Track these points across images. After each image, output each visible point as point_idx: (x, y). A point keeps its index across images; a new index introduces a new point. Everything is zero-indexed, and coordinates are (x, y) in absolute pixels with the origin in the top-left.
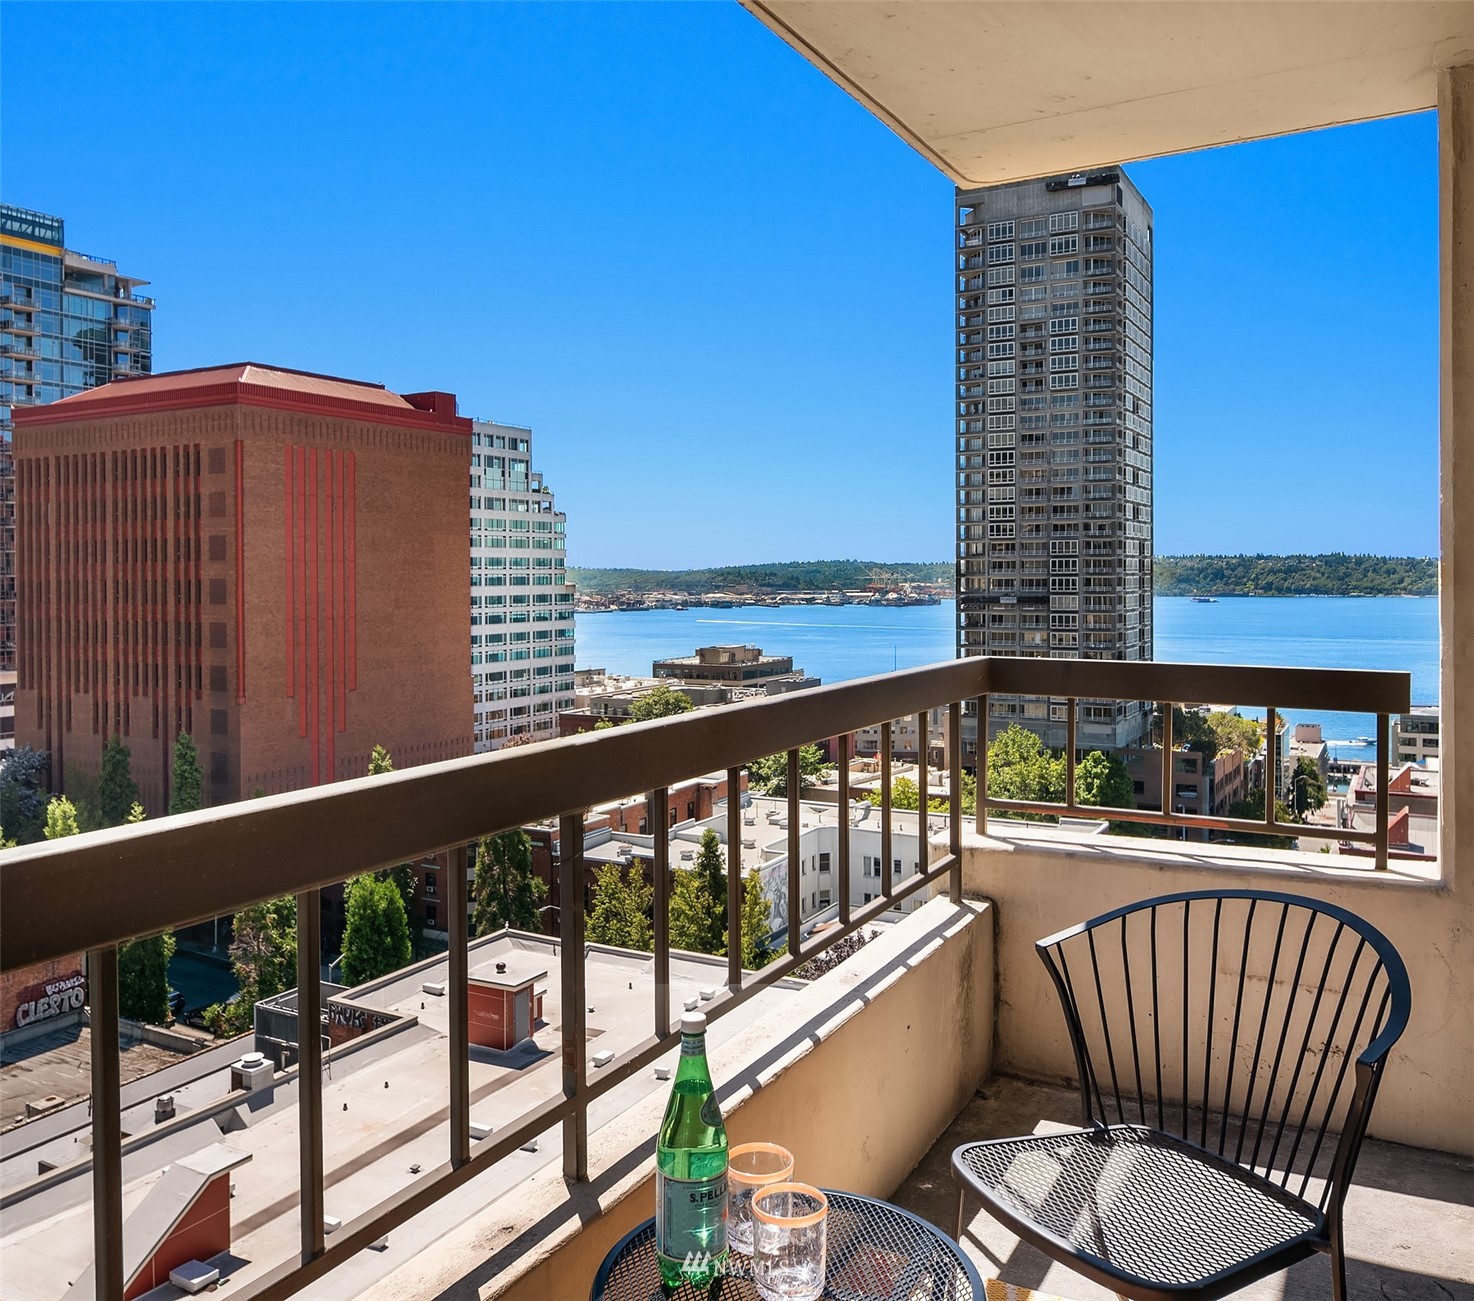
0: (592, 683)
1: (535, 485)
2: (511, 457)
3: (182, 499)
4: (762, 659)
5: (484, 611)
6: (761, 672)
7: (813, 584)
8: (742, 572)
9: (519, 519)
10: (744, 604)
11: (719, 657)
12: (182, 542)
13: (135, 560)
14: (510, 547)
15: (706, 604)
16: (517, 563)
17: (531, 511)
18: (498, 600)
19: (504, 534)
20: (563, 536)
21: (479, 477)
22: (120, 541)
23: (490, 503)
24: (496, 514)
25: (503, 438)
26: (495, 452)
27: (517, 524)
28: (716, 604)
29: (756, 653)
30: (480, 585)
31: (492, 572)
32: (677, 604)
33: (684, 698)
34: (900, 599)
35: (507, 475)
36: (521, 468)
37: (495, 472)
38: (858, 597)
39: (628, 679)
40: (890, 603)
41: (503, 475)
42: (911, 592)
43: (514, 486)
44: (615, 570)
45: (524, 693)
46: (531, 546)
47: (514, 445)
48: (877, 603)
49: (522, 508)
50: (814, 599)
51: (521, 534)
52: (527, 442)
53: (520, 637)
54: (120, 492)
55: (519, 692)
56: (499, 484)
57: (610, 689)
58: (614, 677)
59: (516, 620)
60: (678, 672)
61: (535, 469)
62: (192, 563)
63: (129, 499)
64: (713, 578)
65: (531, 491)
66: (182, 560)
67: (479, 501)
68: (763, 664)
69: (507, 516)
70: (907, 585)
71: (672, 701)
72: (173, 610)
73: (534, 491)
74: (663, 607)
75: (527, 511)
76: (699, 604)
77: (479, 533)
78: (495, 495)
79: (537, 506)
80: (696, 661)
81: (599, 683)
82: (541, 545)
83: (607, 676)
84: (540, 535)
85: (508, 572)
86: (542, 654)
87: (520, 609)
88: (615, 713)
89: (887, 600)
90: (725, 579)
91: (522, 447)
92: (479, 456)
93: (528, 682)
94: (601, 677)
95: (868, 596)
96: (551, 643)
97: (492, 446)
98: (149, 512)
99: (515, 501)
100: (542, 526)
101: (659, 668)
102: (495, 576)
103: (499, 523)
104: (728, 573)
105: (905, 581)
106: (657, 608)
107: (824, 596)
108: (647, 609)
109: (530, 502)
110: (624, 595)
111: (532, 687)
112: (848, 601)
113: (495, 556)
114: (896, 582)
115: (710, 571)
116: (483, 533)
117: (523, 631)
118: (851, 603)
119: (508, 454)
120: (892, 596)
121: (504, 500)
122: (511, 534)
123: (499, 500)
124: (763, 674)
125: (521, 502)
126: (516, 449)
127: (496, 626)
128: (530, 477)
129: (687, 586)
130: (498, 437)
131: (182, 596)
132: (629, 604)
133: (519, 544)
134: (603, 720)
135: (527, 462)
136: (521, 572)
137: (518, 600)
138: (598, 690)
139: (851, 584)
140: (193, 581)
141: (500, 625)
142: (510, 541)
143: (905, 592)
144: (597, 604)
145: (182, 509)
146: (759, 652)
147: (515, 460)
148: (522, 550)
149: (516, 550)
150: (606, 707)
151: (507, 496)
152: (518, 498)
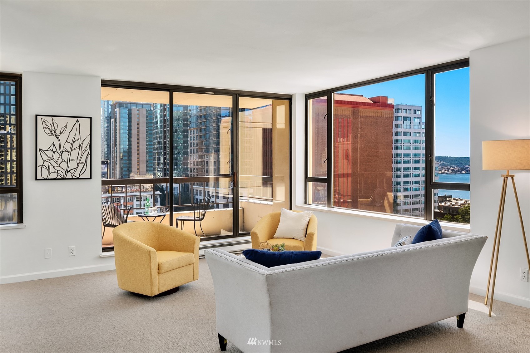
0: (446, 201)
1: (423, 127)
2: (414, 117)
5: (402, 173)
9: (416, 139)
14: (413, 149)
16: (415, 155)
17: (421, 136)
18: (408, 169)
19: (410, 145)
21: (401, 124)
23: (405, 134)
24: (407, 138)
25: (411, 110)
26: (407, 115)
27: (416, 141)
30: (401, 163)
31: (405, 159)
35: (412, 123)
36: (418, 120)
37: (407, 122)
39: (462, 200)
41: (410, 123)
43: (415, 127)
44: (465, 157)
45: (417, 203)
47: (415, 112)
49: (418, 135)
51: (417, 145)
52: (420, 111)
53: (416, 182)
55: (416, 203)
56: (408, 127)
57: (453, 203)
58: (456, 199)
59: (415, 176)
65: (421, 129)
67: (401, 133)
69: (412, 138)
73: (423, 129)
75: (420, 136)
77: (401, 145)
78: (407, 131)
81: (449, 201)
83: (453, 198)
85: (412, 159)
87: (416, 172)
88: (453, 212)
91: (418, 113)
92: (401, 117)
93: (419, 199)
94: (450, 198)
97: (406, 113)
99: (414, 133)
102: (407, 160)
103: (409, 141)
109: (421, 133)
111: (421, 201)
113: (407, 153)
116: (402, 145)
117: (418, 180)
119: (412, 115)
121: (411, 132)
122: (413, 145)
123: (409, 132)
125: (418, 133)
126: (416, 114)
127: (407, 178)
128: (421, 124)
130: (409, 110)
133: (417, 148)
134: (447, 215)
135: (420, 118)
136: (417, 158)
137: (416, 169)
138: (448, 203)
141: (409, 178)
142: (413, 147)
144: (457, 171)
148: (418, 150)
149: (415, 150)
150: (449, 209)
151: (412, 131)
152: (417, 131)
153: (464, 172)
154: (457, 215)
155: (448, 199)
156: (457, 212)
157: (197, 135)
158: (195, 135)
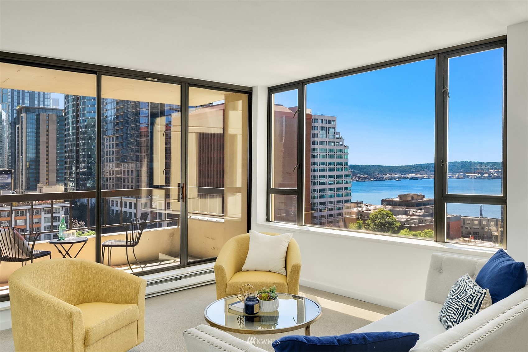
0: (358, 207)
1: (337, 136)
2: (329, 127)
3: (219, 145)
4: (425, 199)
5: (319, 180)
6: (423, 204)
7: (452, 171)
8: (423, 166)
9: (331, 148)
10: (423, 178)
11: (407, 198)
12: (219, 158)
13: (206, 164)
14: (328, 158)
15: (408, 178)
16: (330, 163)
17: (336, 145)
18: (323, 177)
19: (326, 153)
20: (347, 154)
21: (318, 134)
22: (201, 158)
23: (321, 143)
24: (323, 147)
25: (326, 120)
26: (323, 125)
27: (331, 150)
28: (412, 178)
29: (422, 197)
30: (318, 171)
31: (322, 167)
32: (396, 178)
33: (390, 213)
34: (489, 176)
36: (332, 130)
37: (323, 132)
38: (471, 176)
39: (371, 205)
40: (485, 178)
41: (326, 133)
42: (495, 174)
43: (330, 136)
44: (373, 165)
45: (332, 209)
46: (336, 158)
47: (330, 122)
48: (480, 178)
49: (333, 144)
50: (452, 176)
51: (332, 154)
52: (335, 121)
53: (331, 190)
54: (202, 143)
55: (331, 209)
56: (324, 136)
57: (364, 209)
58: (367, 204)
59: (330, 184)
60: (391, 203)
61: (337, 130)
62: (222, 165)
63: (204, 145)
64: (411, 169)
65: (336, 138)
66: (219, 164)
67: (318, 142)
68: (425, 201)
69: (327, 147)
70: (493, 171)
71: (385, 213)
72: (216, 180)
73: (337, 138)
74: (391, 179)
75: (335, 145)
76: (405, 178)
77: (317, 153)
78: (323, 140)
79: (338, 143)
80: (398, 199)
81: (360, 207)
82: (339, 157)
83: (364, 204)
84: (339, 154)
85: (327, 167)
86: (339, 196)
87: (331, 180)
88: (364, 217)
89: (484, 176)
90: (416, 169)
91: (333, 123)
92: (318, 127)
93: (334, 206)
94: (361, 204)
95: (476, 175)
96: (342, 192)
97: (322, 123)
98: (210, 149)
99: (330, 142)
100: (340, 150)
101: (384, 202)
102: (323, 168)
103: (325, 150)
104: (417, 167)
105: (492, 169)
106: (388, 180)
107: (457, 175)
108: (384, 180)
109: (336, 142)
110: (376, 175)
111: (335, 207)
112: (467, 177)
113: (323, 161)
114: (488, 169)
115: (410, 166)
116: (319, 153)
117: (333, 188)
118: (468, 178)
119: (328, 125)
120: (486, 175)
121: (326, 142)
122: (329, 153)
123: (325, 142)
124: (425, 205)
125: (333, 142)
126: (331, 124)
127: (323, 186)
128: (336, 133)
129: (401, 172)
130: (325, 120)
131: (219, 176)
132: (378, 178)
133: (332, 157)
134: (359, 220)
135: (335, 128)
136: (332, 167)
137: (331, 176)
138: (360, 209)
139: (469, 170)
140: (222, 171)
141: (324, 186)
142: (328, 156)
143: (492, 173)
144: (366, 178)
145: (219, 148)
146: (424, 197)
147: (330, 128)
148: (333, 159)
149: (330, 159)
150: (361, 215)
151: (328, 140)
152: (332, 141)
153: (372, 179)
154: (368, 220)
155: (359, 205)
156: (368, 217)
157: (113, 142)
158: (112, 143)
